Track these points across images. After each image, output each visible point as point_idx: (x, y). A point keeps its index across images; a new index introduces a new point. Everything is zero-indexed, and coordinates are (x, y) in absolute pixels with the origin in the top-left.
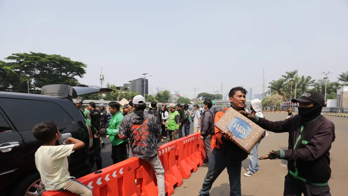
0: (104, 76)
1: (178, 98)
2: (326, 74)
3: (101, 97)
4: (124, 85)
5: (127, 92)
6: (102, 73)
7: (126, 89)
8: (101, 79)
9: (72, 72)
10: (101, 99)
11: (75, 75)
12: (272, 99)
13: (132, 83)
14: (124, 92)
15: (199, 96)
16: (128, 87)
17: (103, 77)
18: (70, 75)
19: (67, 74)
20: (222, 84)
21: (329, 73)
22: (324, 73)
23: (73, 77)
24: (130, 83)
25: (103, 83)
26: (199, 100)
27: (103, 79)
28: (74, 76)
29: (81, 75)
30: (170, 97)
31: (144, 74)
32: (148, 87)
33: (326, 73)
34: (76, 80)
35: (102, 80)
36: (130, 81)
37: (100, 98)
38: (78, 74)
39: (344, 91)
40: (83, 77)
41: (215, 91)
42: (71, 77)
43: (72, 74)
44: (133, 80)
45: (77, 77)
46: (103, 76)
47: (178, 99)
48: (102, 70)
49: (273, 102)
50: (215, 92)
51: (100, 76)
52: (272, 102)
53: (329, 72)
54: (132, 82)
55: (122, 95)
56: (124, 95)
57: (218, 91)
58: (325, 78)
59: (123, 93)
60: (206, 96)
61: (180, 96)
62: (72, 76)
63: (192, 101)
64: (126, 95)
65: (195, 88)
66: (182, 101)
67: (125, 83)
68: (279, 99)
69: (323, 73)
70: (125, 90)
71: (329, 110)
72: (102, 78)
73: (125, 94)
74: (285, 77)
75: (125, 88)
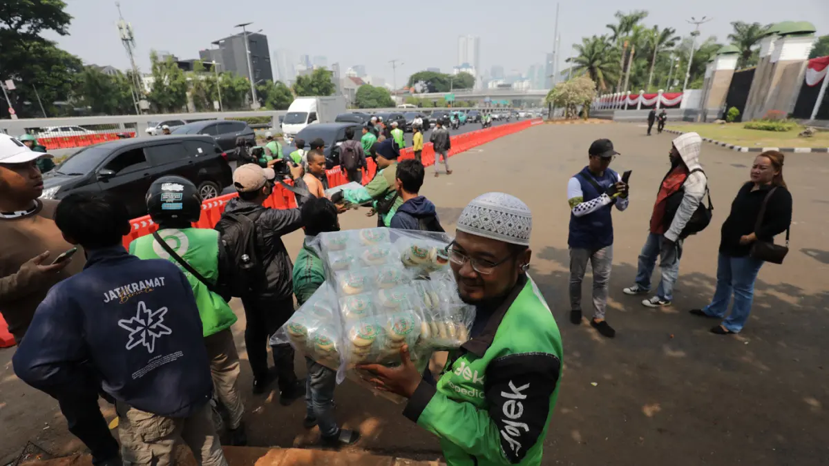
0: (131, 29)
1: (356, 88)
2: (698, 23)
3: (140, 96)
4: (202, 54)
5: (211, 77)
6: (121, 18)
7: (208, 67)
8: (125, 40)
9: (25, 19)
10: (140, 99)
11: (40, 26)
12: (569, 91)
13: (223, 48)
14: (203, 78)
15: (415, 79)
16: (214, 62)
17: (130, 34)
18: (24, 29)
19: (10, 23)
20: (477, 42)
21: (704, 20)
22: (693, 18)
23: (34, 34)
24: (217, 47)
25: (134, 51)
26: (415, 92)
27: (132, 39)
28: (37, 28)
29: (60, 27)
30: (334, 85)
31: (241, 25)
32: (269, 59)
33: (698, 19)
34: (50, 44)
35: (130, 42)
36: (217, 43)
37: (136, 97)
38: (48, 24)
39: (718, 69)
40: (69, 34)
41: (460, 64)
42: (28, 33)
43: (30, 25)
44: (225, 39)
45: (47, 34)
46: (128, 28)
47: (356, 91)
48: (119, 10)
49: (570, 96)
50: (459, 68)
51: (121, 28)
52: (567, 98)
53: (704, 18)
54: (222, 45)
55: (200, 85)
56: (204, 84)
57: (466, 65)
58: (693, 34)
59: (202, 81)
60: (432, 80)
61: (363, 83)
62: (32, 32)
63: (393, 94)
64: (210, 85)
65: (394, 61)
66: (368, 96)
67: (204, 49)
68: (585, 88)
69: (691, 20)
70: (205, 71)
71: (682, 116)
72: (127, 37)
73: (208, 81)
74: (613, 28)
75: (205, 65)
